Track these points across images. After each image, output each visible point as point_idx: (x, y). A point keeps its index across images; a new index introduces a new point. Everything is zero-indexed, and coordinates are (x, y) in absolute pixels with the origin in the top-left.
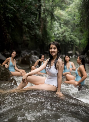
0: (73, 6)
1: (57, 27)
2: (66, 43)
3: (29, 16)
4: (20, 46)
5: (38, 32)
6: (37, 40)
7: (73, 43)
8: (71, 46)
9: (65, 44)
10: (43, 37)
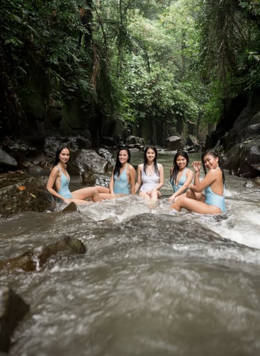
0: (179, 8)
1: (136, 68)
2: (162, 112)
3: (61, 41)
4: (41, 125)
5: (85, 83)
6: (83, 107)
7: (182, 112)
8: (175, 121)
9: (159, 114)
10: (99, 98)
